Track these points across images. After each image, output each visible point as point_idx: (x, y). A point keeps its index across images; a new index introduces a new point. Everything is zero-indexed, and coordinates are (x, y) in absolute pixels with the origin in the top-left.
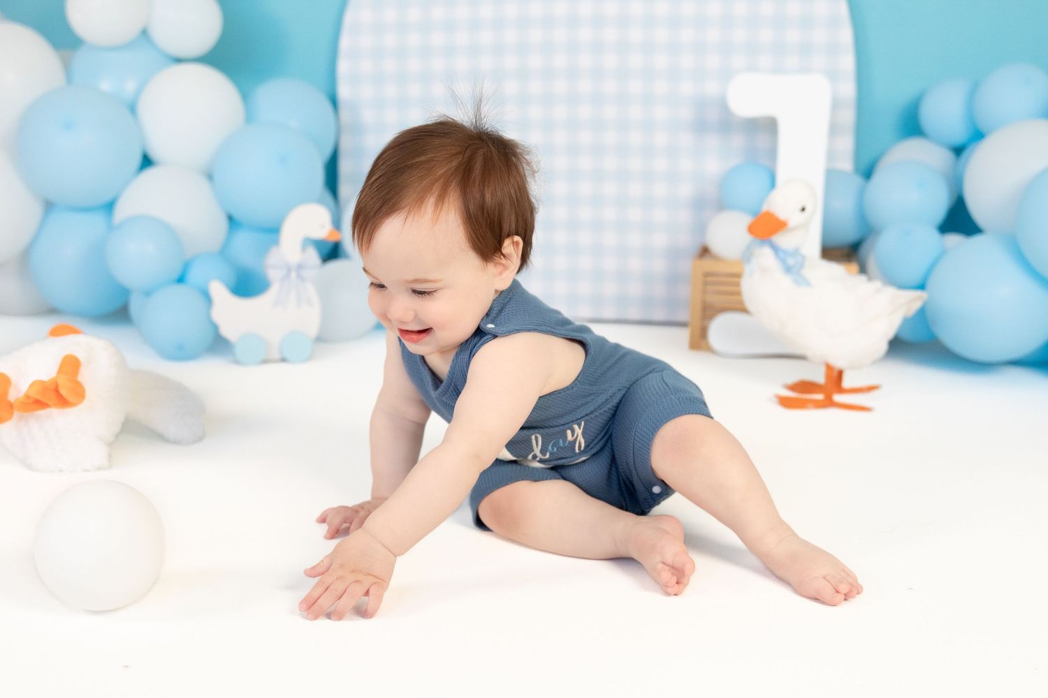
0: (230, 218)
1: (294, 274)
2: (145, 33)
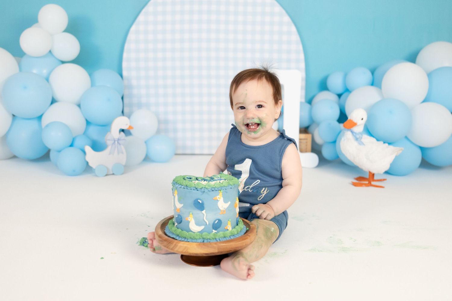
0: (87, 120)
1: (116, 142)
2: (50, 51)
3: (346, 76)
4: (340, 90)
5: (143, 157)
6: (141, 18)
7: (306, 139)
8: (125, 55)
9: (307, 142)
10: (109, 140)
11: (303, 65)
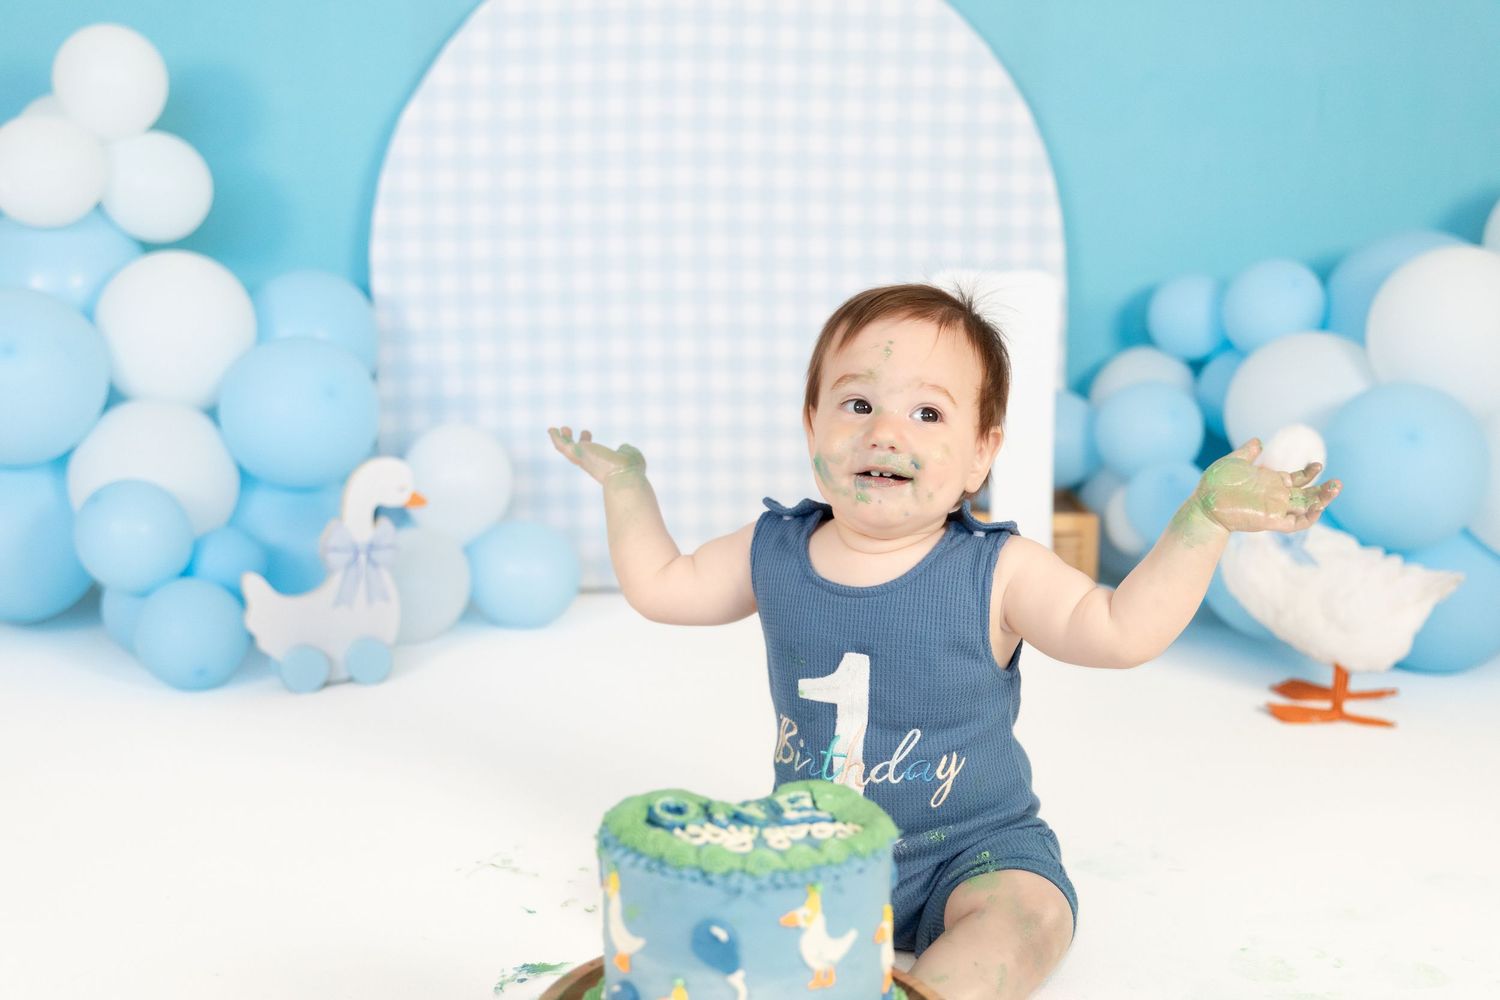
0: (242, 472)
1: (363, 558)
2: (99, 206)
3: (1222, 290)
4: (1199, 342)
5: (458, 605)
6: (442, 73)
7: (1077, 534)
8: (381, 217)
9: (1079, 547)
10: (335, 549)
11: (1055, 251)
